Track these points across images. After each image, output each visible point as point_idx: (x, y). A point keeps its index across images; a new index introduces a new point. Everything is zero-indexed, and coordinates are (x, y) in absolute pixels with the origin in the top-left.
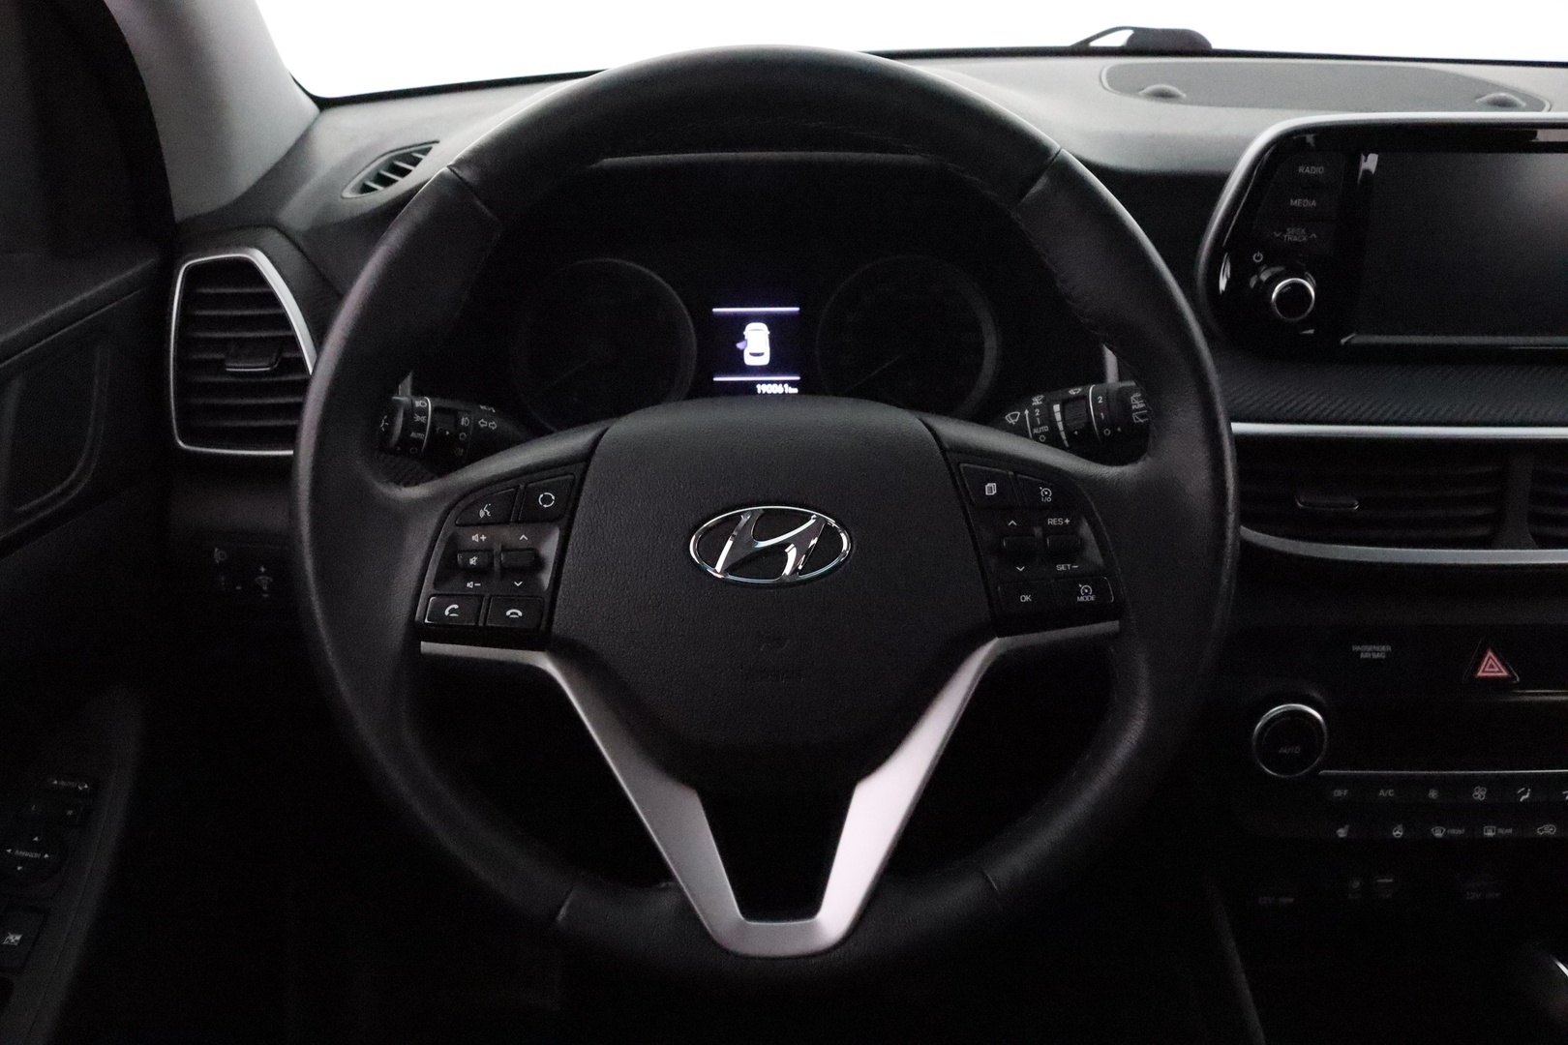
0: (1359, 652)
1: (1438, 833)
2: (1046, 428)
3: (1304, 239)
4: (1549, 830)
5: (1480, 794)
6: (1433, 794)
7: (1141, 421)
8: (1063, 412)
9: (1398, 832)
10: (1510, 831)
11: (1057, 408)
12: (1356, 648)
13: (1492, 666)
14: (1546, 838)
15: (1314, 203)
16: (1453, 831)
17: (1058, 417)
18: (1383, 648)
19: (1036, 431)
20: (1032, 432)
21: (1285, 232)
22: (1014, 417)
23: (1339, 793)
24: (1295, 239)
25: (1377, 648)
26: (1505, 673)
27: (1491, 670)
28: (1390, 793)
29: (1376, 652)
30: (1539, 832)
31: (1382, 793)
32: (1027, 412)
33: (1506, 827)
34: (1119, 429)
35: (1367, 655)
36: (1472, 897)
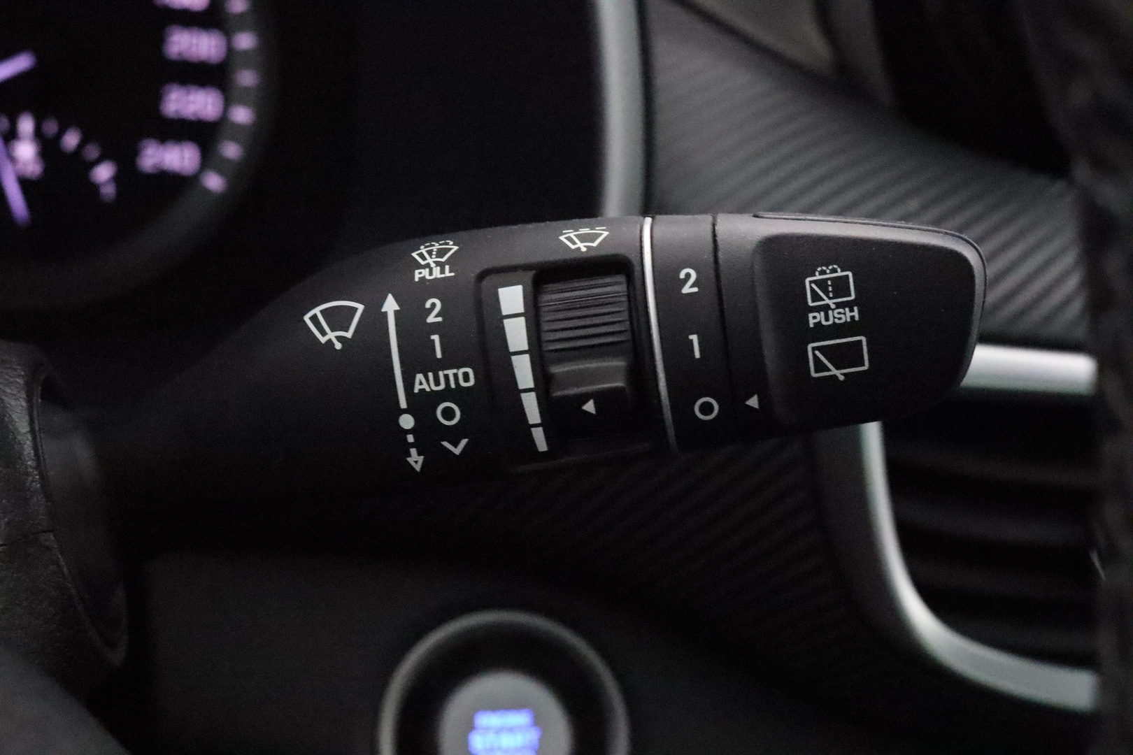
2: (464, 376)
7: (839, 374)
8: (533, 313)
11: (512, 298)
17: (517, 334)
19: (422, 383)
20: (409, 385)
22: (338, 319)
32: (390, 306)
34: (753, 402)
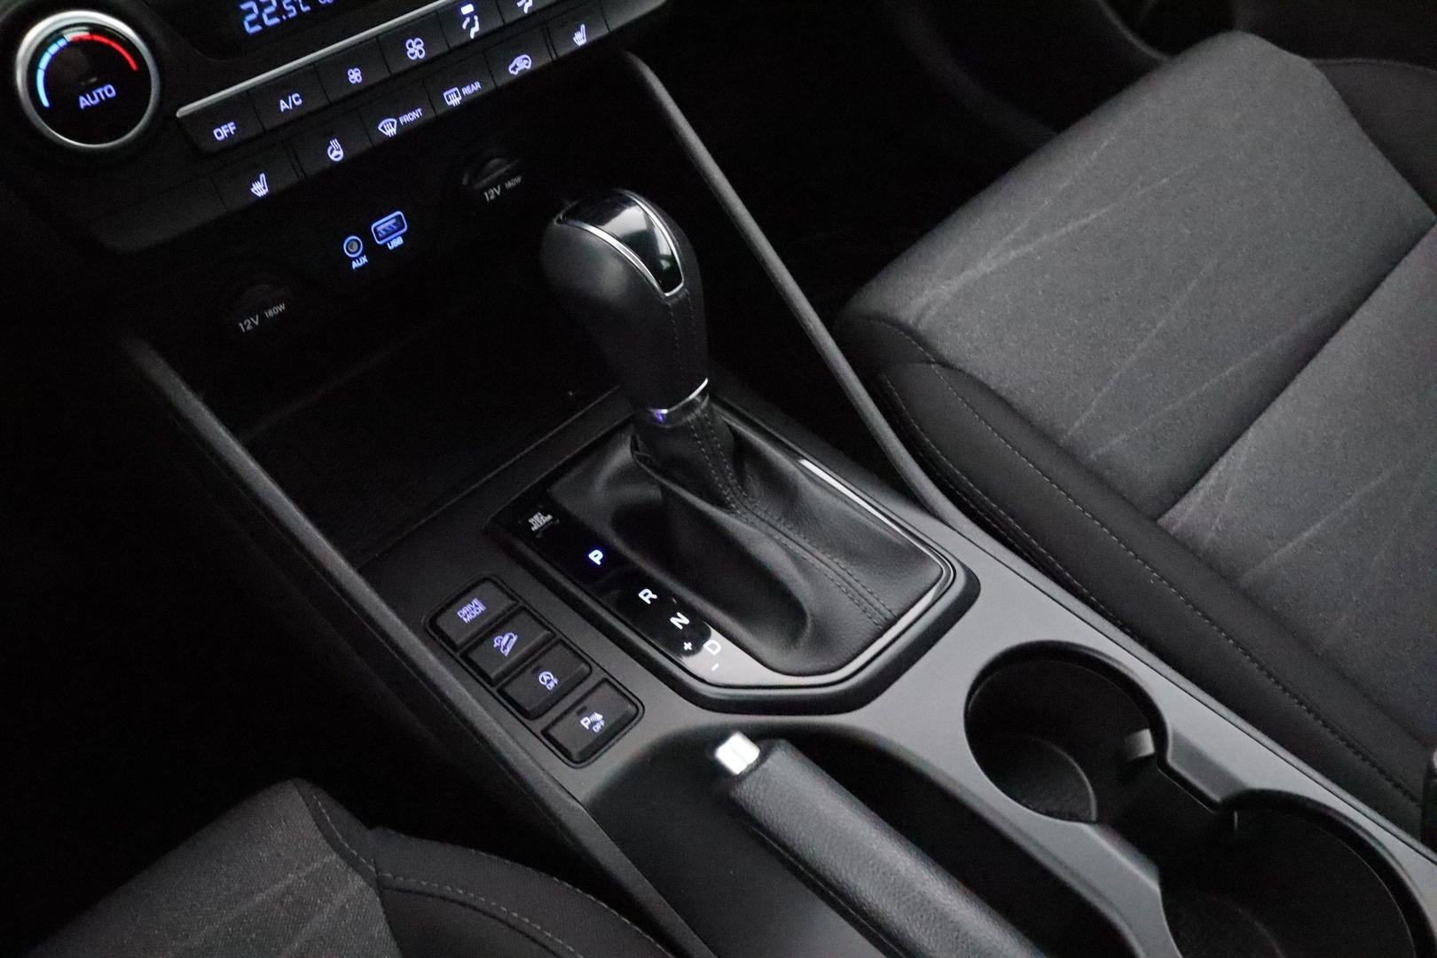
1: (389, 128)
4: (522, 64)
5: (416, 50)
10: (477, 86)
14: (526, 77)
16: (406, 119)
23: (224, 132)
28: (295, 99)
30: (512, 72)
33: (469, 83)
36: (492, 197)
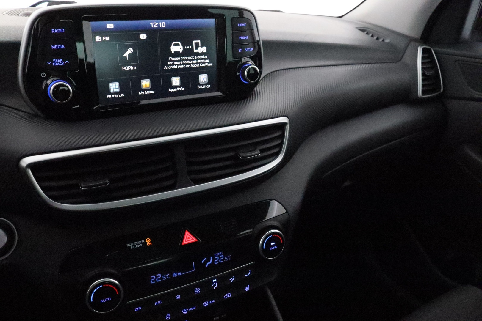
0: (130, 247)
1: (185, 312)
3: (63, 63)
4: (228, 295)
5: (197, 291)
6: (178, 297)
9: (168, 317)
10: (214, 301)
12: (128, 245)
13: (189, 238)
14: (229, 299)
15: (63, 47)
16: (191, 309)
18: (141, 242)
21: (52, 62)
23: (138, 309)
24: (58, 64)
25: (138, 243)
26: (195, 240)
27: (189, 240)
28: (160, 302)
29: (138, 245)
30: (225, 298)
31: (156, 303)
33: (211, 300)
35: (134, 247)
